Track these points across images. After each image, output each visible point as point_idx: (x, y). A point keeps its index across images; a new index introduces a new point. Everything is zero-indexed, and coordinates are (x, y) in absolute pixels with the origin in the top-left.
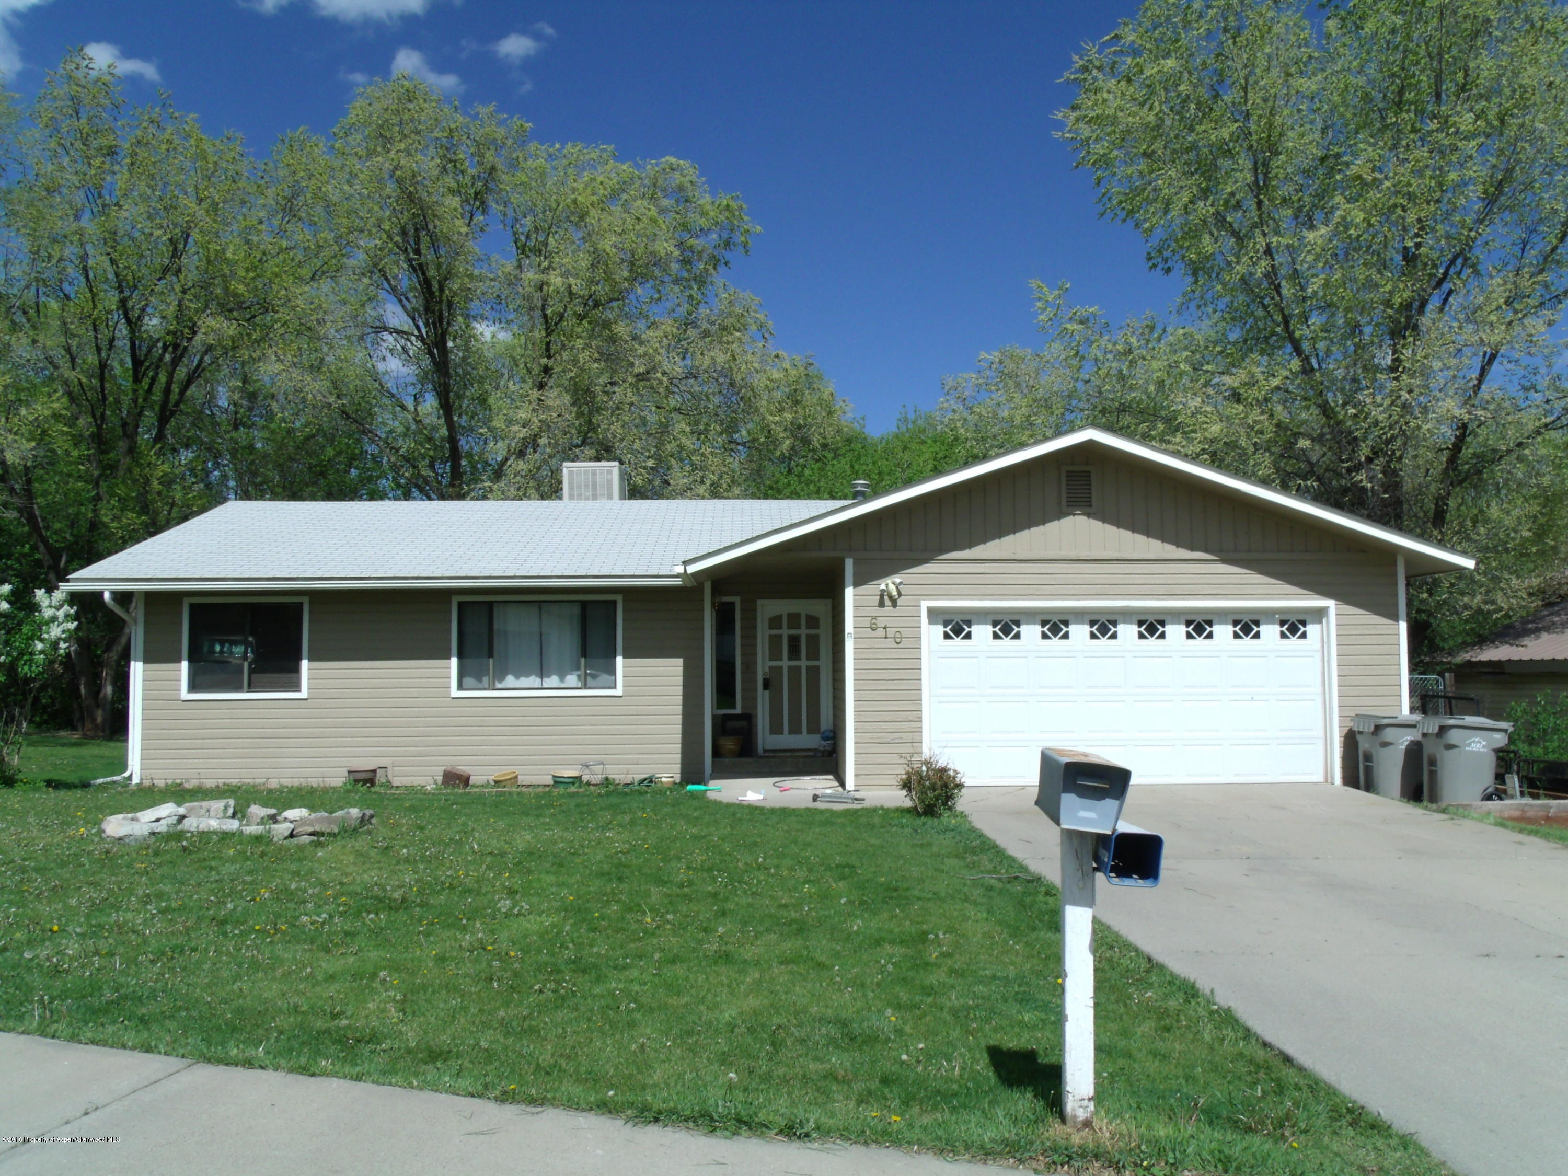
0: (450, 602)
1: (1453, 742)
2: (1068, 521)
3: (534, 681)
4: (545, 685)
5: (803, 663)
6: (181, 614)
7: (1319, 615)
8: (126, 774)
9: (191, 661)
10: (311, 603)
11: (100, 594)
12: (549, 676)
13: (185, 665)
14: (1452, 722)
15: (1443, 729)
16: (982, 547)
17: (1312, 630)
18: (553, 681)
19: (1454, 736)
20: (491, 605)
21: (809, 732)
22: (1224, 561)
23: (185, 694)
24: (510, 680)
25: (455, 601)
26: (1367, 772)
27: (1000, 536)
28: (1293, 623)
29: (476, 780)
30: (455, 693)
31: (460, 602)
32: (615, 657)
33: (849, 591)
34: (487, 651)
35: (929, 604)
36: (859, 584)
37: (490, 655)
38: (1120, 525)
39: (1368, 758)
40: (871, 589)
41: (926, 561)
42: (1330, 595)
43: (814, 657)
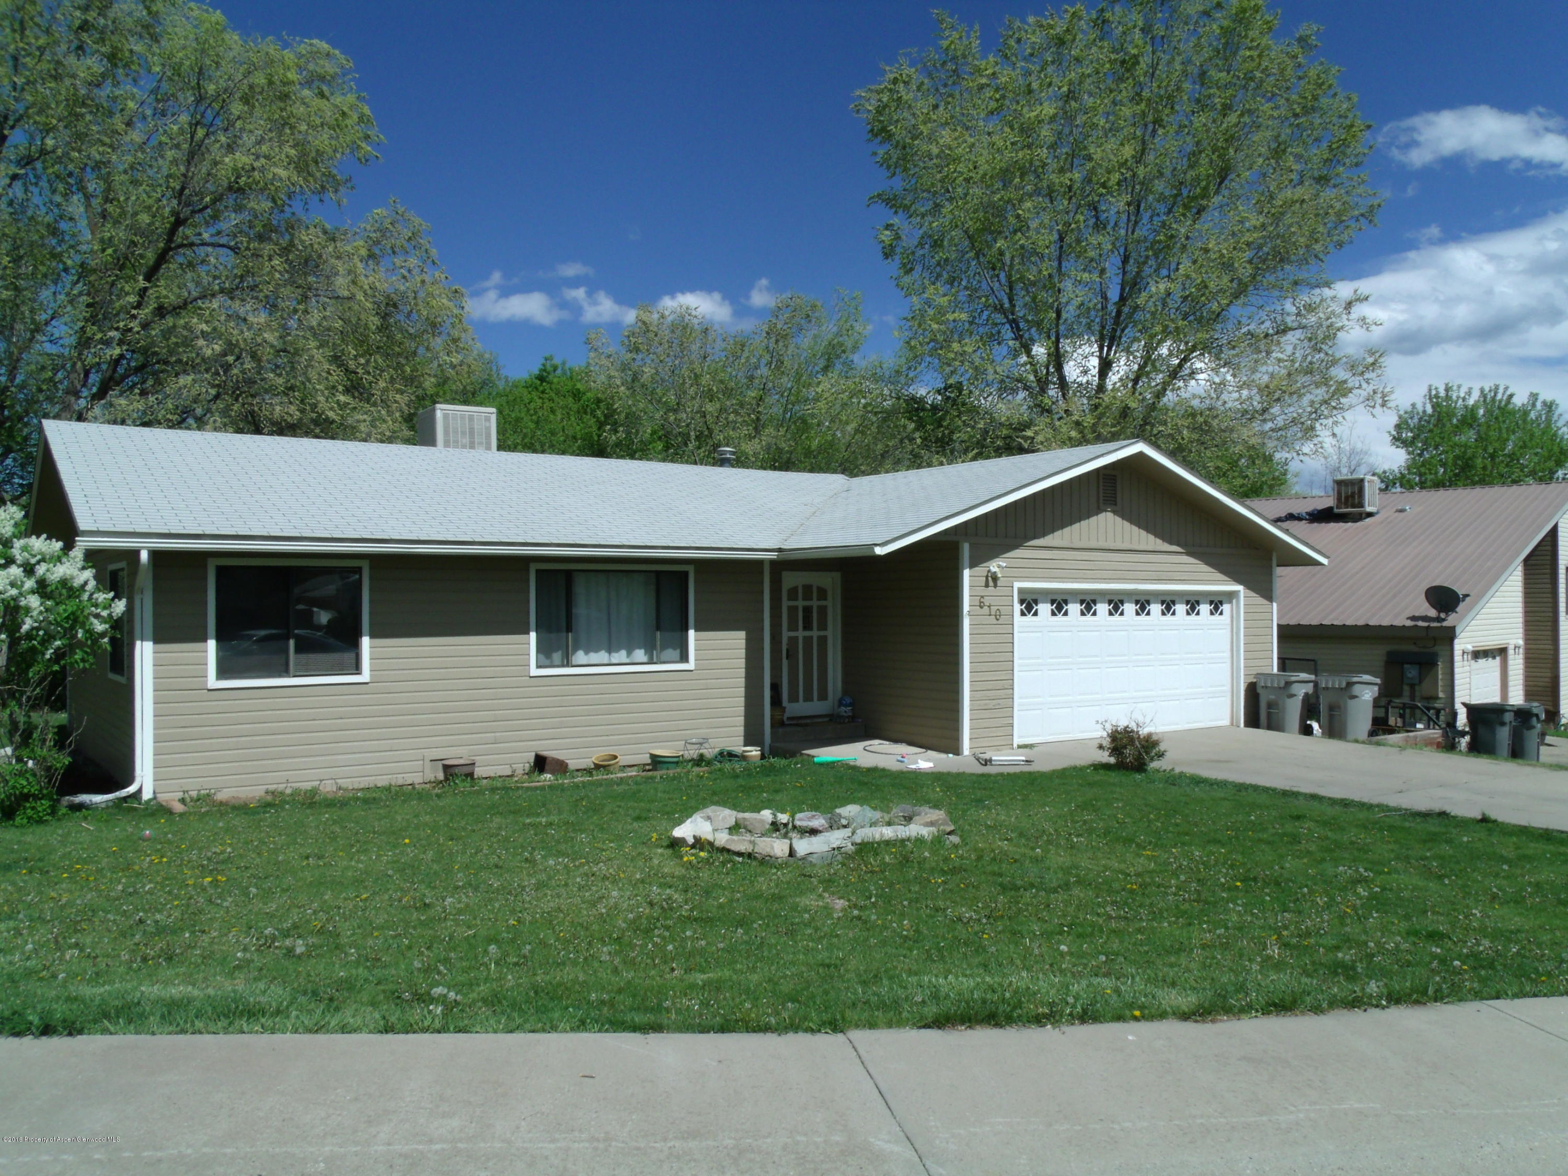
0: (528, 570)
1: (1354, 694)
2: (1102, 516)
3: (602, 656)
4: (614, 661)
5: (815, 633)
6: (205, 578)
7: (1231, 596)
8: (132, 789)
9: (219, 639)
10: (371, 568)
11: (136, 553)
12: (617, 651)
13: (212, 644)
14: (1355, 679)
15: (1350, 685)
16: (1051, 536)
17: (1226, 608)
18: (621, 656)
19: (1357, 689)
20: (569, 574)
21: (819, 700)
22: (1189, 554)
23: (212, 681)
24: (580, 657)
25: (533, 568)
26: (1269, 715)
27: (1062, 527)
28: (1217, 603)
29: (573, 764)
30: (534, 671)
31: (538, 571)
32: (687, 630)
33: (966, 573)
34: (564, 624)
35: (1017, 585)
36: (972, 566)
37: (569, 629)
38: (1131, 522)
39: (1270, 705)
40: (981, 570)
41: (1016, 547)
42: (1239, 581)
43: (823, 626)
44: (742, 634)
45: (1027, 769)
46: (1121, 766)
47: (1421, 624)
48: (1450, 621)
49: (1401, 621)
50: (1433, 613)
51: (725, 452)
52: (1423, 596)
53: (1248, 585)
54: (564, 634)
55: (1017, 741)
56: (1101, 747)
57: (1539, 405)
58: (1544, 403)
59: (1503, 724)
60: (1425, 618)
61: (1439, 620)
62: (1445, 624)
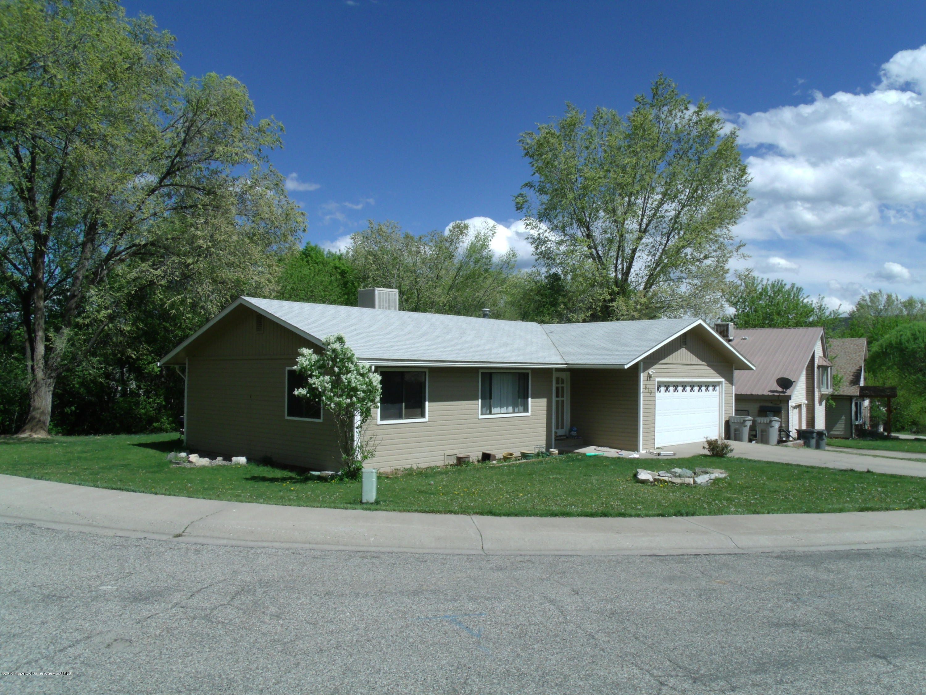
0: (479, 373)
2: (682, 350)
3: (499, 410)
4: (508, 412)
7: (719, 383)
9: (381, 404)
10: (429, 372)
12: (504, 407)
13: (379, 405)
14: (773, 419)
15: (771, 421)
16: (666, 359)
17: (717, 388)
18: (504, 410)
20: (491, 375)
22: (708, 365)
23: (379, 421)
24: (494, 410)
25: (481, 371)
26: (735, 434)
27: (670, 355)
28: (715, 385)
29: (498, 456)
30: (481, 417)
31: (482, 373)
32: (528, 398)
33: (642, 374)
34: (488, 395)
35: (657, 379)
36: (644, 372)
37: (491, 398)
38: (691, 352)
39: (736, 430)
40: (646, 373)
41: (655, 363)
42: (723, 377)
43: (563, 396)
44: (545, 400)
45: (673, 457)
46: (713, 455)
47: (775, 394)
48: (788, 393)
49: (766, 393)
50: (780, 389)
51: (486, 311)
52: (776, 383)
53: (726, 380)
54: (488, 400)
55: (656, 446)
56: (704, 448)
57: (795, 289)
58: (797, 288)
59: (813, 438)
60: (777, 392)
61: (783, 392)
62: (786, 394)
